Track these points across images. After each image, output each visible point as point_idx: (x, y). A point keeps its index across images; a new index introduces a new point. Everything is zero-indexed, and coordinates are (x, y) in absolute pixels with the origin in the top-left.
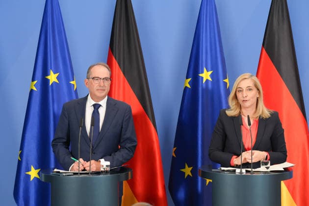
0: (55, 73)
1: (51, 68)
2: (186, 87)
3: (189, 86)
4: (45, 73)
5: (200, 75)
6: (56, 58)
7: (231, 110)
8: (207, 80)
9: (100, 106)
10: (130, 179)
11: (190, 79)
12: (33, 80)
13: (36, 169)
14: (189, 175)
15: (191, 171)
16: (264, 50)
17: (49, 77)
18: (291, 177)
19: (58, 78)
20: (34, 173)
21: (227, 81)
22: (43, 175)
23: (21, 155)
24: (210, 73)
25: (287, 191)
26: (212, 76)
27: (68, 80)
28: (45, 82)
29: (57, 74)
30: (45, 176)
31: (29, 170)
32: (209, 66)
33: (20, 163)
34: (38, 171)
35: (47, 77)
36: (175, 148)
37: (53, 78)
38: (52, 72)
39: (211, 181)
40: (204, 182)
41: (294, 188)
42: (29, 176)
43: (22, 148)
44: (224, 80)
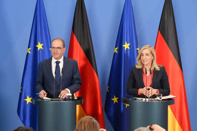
1: (39, 41)
2: (115, 53)
3: (117, 52)
4: (36, 44)
5: (123, 46)
6: (42, 35)
7: (139, 65)
8: (127, 49)
9: (60, 62)
10: (83, 103)
11: (117, 48)
12: (29, 48)
13: (30, 98)
14: (116, 102)
15: (118, 100)
16: (159, 32)
17: (38, 46)
18: (173, 103)
19: (43, 47)
20: (29, 100)
21: (138, 49)
22: (34, 101)
23: (22, 90)
24: (129, 44)
25: (171, 111)
26: (130, 46)
27: (48, 48)
28: (35, 49)
29: (42, 45)
30: (35, 101)
31: (26, 98)
32: (128, 41)
33: (21, 94)
34: (31, 98)
35: (36, 46)
36: (109, 87)
37: (40, 46)
38: (39, 43)
39: (129, 105)
40: (124, 106)
41: (175, 109)
42: (26, 102)
43: (22, 85)
44: (137, 49)
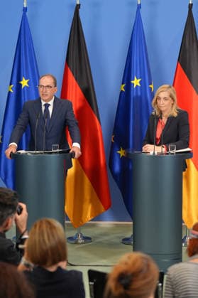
0: (26, 79)
1: (23, 76)
2: (121, 91)
3: (123, 90)
4: (19, 79)
5: (132, 82)
8: (137, 86)
9: (49, 105)
11: (124, 85)
12: (11, 84)
14: (123, 156)
15: (125, 153)
16: (179, 65)
17: (22, 82)
19: (28, 83)
21: (152, 86)
24: (139, 80)
26: (140, 82)
27: (35, 85)
28: (19, 86)
29: (28, 80)
32: (139, 76)
35: (20, 82)
37: (24, 83)
38: (24, 79)
43: (2, 134)
44: (150, 86)
